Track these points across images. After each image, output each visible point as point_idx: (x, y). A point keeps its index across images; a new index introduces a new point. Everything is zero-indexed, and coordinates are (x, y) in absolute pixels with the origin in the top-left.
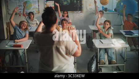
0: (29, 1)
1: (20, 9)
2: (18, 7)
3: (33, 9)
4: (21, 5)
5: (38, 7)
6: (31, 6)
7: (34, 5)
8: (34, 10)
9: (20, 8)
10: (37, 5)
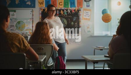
0: (23, 22)
1: (12, 30)
2: (10, 27)
3: (26, 30)
4: (14, 26)
5: (32, 28)
6: (25, 26)
7: (27, 26)
8: (28, 31)
9: (12, 28)
10: (31, 25)
